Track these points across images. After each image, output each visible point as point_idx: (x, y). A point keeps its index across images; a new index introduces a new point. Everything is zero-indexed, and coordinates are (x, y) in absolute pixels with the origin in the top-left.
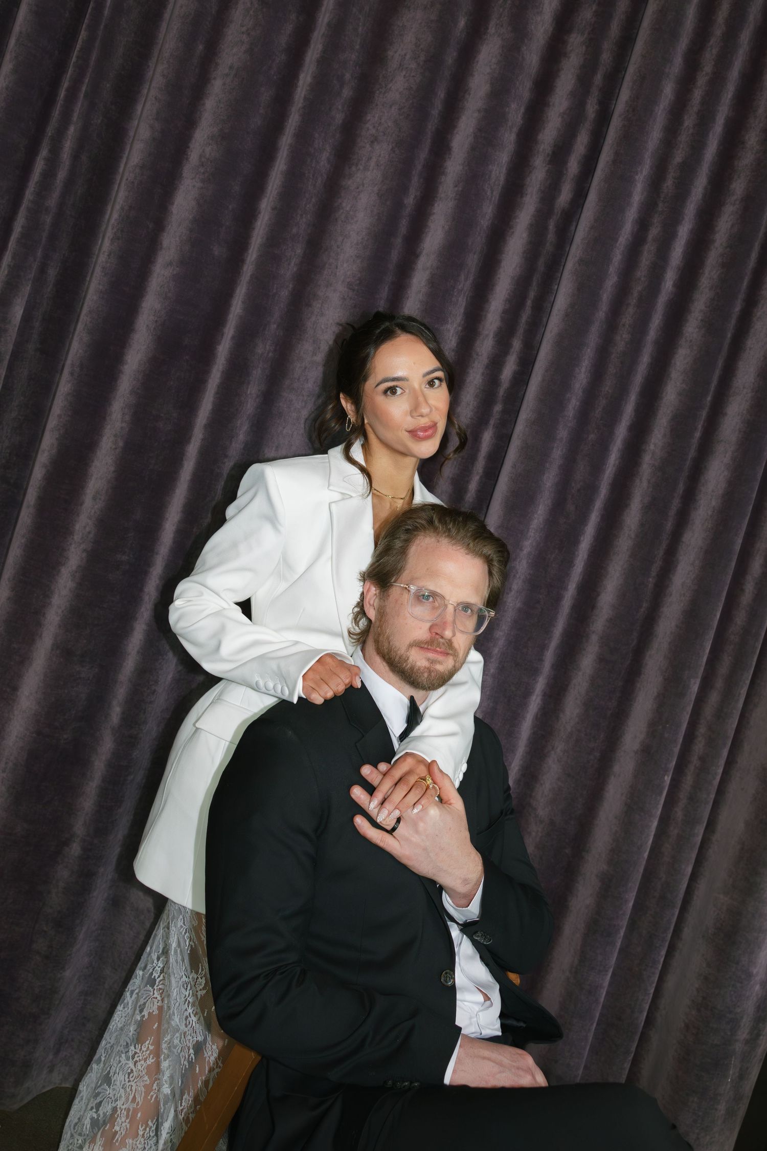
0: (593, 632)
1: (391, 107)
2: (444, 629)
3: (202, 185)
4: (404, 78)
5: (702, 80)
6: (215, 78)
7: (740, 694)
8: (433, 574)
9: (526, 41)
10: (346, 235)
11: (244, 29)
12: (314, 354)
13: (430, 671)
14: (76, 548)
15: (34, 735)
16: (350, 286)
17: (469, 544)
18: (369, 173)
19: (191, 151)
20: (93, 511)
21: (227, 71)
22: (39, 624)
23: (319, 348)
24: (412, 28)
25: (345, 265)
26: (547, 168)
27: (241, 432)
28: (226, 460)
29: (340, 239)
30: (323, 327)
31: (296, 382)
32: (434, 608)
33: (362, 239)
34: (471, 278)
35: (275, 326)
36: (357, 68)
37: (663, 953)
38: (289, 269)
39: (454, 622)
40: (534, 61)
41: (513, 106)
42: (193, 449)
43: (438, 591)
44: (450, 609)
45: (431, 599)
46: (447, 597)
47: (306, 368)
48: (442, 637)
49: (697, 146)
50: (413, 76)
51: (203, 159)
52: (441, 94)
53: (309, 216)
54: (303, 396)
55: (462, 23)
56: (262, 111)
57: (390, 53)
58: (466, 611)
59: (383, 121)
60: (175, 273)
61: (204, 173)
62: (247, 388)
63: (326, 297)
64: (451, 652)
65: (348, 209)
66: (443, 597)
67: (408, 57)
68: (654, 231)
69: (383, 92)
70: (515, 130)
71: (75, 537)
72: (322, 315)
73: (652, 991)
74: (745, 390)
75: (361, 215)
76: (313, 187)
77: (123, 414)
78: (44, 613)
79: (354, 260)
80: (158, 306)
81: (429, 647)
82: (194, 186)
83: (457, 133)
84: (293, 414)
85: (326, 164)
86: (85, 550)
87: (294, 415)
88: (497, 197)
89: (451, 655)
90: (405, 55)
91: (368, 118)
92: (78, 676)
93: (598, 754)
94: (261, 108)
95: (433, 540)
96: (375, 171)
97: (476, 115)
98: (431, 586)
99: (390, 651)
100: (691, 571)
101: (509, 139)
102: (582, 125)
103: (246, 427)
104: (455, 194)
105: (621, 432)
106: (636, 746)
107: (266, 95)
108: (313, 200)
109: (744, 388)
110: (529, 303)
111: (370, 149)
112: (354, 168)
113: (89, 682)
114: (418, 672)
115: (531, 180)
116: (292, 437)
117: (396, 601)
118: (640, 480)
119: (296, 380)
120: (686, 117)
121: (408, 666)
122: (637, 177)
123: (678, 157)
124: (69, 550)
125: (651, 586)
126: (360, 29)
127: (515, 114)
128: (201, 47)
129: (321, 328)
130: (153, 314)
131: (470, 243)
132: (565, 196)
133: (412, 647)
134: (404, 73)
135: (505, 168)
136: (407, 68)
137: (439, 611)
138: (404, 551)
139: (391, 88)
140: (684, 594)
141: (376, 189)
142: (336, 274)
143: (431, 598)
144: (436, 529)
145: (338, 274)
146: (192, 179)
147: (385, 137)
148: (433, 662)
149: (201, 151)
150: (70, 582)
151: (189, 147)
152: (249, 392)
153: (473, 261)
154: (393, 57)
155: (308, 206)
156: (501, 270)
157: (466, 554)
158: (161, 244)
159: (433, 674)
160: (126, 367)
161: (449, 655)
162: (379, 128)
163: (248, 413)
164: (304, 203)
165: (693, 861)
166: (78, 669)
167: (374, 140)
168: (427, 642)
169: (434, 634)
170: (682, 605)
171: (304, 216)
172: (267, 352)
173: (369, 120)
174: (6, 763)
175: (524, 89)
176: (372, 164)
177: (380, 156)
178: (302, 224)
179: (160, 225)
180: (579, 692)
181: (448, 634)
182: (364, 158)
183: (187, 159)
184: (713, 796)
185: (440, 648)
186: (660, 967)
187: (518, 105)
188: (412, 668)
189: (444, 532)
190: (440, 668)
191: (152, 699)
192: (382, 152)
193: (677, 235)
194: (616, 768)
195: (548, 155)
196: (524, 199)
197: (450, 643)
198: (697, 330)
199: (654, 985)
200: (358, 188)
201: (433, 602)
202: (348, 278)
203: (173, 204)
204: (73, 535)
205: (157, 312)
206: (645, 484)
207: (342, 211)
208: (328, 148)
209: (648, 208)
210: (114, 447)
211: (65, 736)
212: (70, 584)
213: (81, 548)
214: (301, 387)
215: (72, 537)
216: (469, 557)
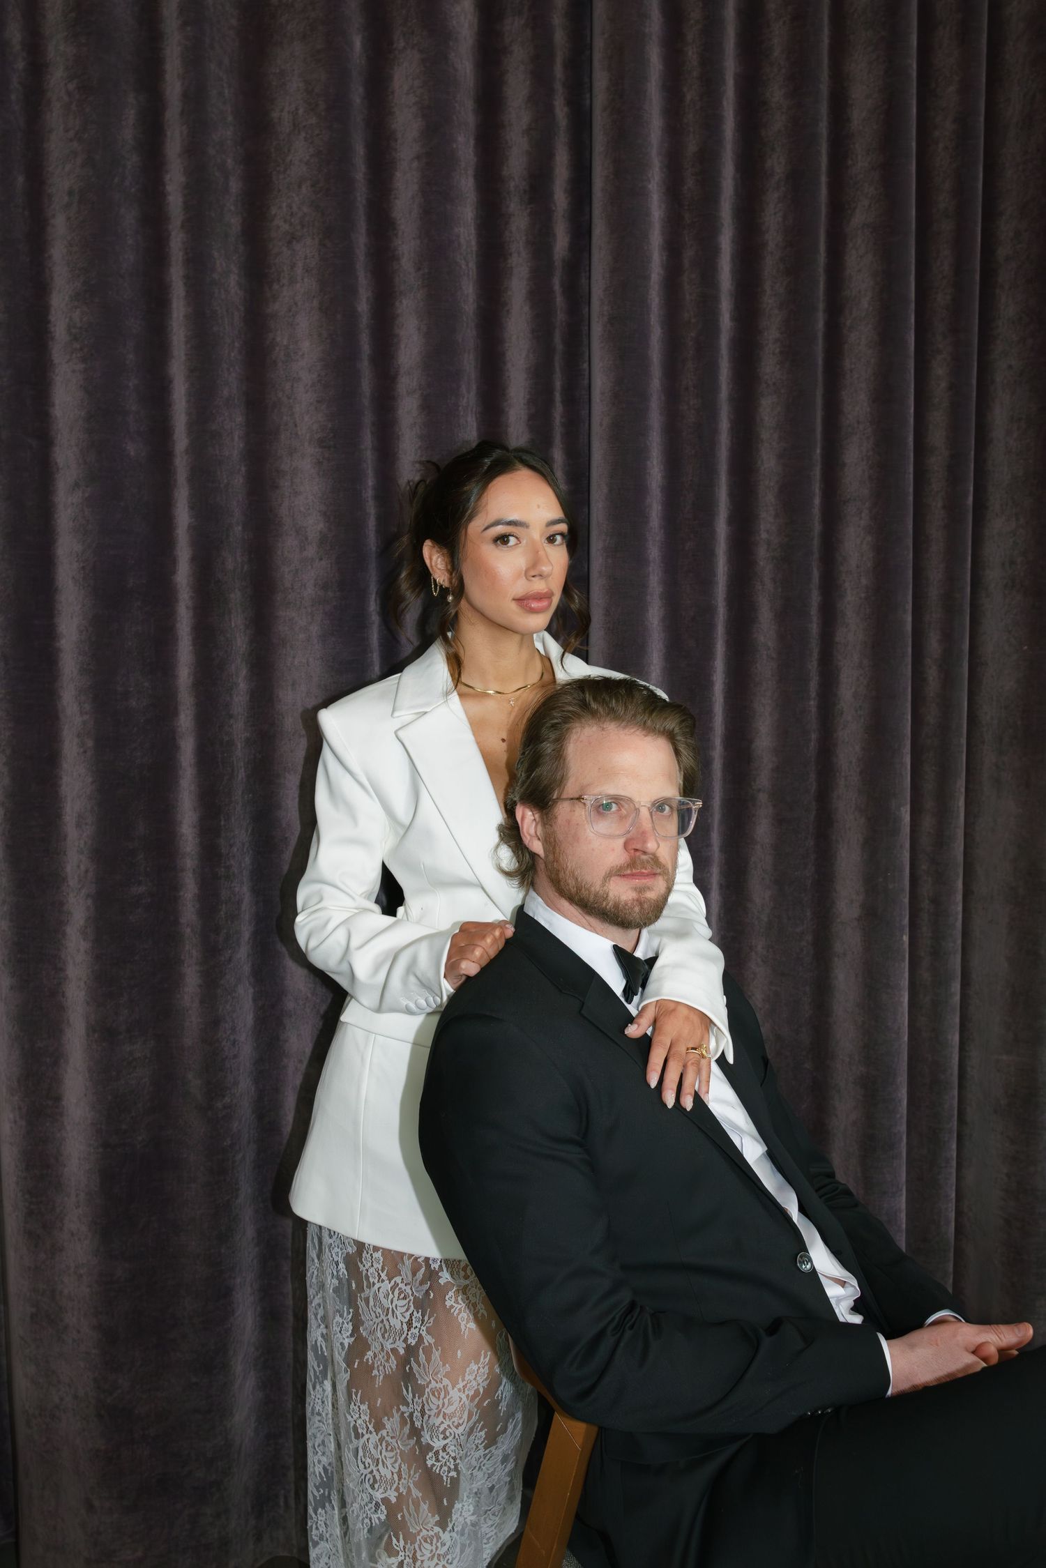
0: (759, 790)
1: (300, 187)
2: (645, 842)
3: (83, 366)
4: (305, 141)
5: (692, 34)
6: (54, 216)
7: (958, 807)
8: (609, 773)
9: (451, 43)
10: (294, 378)
11: (71, 134)
12: (302, 549)
13: (640, 903)
14: (76, 897)
15: (101, 1150)
16: (321, 443)
17: (645, 723)
18: (298, 285)
19: (55, 326)
20: (82, 842)
21: (66, 199)
22: (61, 1008)
23: (307, 539)
24: (294, 70)
25: (306, 418)
26: (528, 211)
27: (240, 679)
28: (232, 721)
29: (288, 386)
30: (302, 509)
31: (290, 593)
32: (622, 818)
33: (319, 375)
34: (474, 387)
35: (240, 528)
36: (238, 147)
37: (954, 1146)
38: (233, 446)
39: (654, 829)
40: (468, 71)
41: (461, 139)
42: (185, 720)
43: (622, 793)
44: (644, 812)
45: (614, 807)
46: (636, 798)
47: (297, 571)
48: (645, 853)
49: (711, 123)
50: (318, 135)
51: (74, 331)
52: (360, 149)
53: (237, 368)
54: (306, 608)
55: (358, 43)
56: (130, 242)
57: (275, 115)
58: (662, 810)
59: (295, 209)
60: (87, 495)
61: (81, 349)
62: (230, 620)
63: (294, 469)
64: (659, 871)
65: (285, 343)
66: (630, 800)
67: (301, 111)
68: (689, 254)
69: (282, 169)
70: (471, 172)
71: (71, 883)
72: (296, 493)
73: (953, 1195)
74: (861, 427)
75: (306, 345)
76: (230, 329)
77: (80, 703)
78: (63, 992)
79: (316, 408)
80: (78, 547)
81: (634, 871)
82: (74, 371)
83: (395, 198)
84: (300, 636)
85: (239, 292)
86: (88, 896)
87: (302, 636)
88: (475, 270)
89: (660, 874)
90: (297, 109)
91: (273, 213)
92: (131, 1058)
93: (809, 938)
94: (129, 237)
95: (595, 728)
96: (306, 280)
97: (415, 164)
98: (611, 790)
99: (579, 889)
100: (861, 675)
101: (466, 184)
102: (556, 138)
103: (244, 672)
104: (421, 280)
105: (722, 528)
106: (855, 912)
107: (129, 217)
108: (237, 344)
109: (858, 422)
110: (558, 397)
111: (289, 252)
112: (276, 286)
113: (147, 1060)
114: (625, 909)
115: (511, 232)
116: (308, 665)
117: (569, 822)
118: (761, 582)
119: (290, 590)
120: (685, 89)
121: (610, 904)
122: (650, 186)
123: (692, 146)
124: (68, 901)
125: (814, 710)
126: (226, 91)
127: (465, 147)
128: (21, 179)
129: (300, 512)
130: (76, 559)
131: (460, 340)
132: (561, 242)
133: (611, 877)
134: (303, 134)
135: (472, 228)
136: (305, 127)
137: (630, 820)
138: (559, 755)
139: (291, 161)
140: (860, 707)
141: (316, 303)
142: (297, 434)
143: (614, 805)
144: (594, 714)
145: (300, 433)
146: (67, 362)
147: (305, 230)
148: (640, 890)
149: (67, 320)
150: (82, 943)
151: (49, 322)
152: (233, 625)
153: (469, 363)
154: (280, 119)
155: (233, 354)
156: (509, 365)
157: (646, 736)
158: (56, 463)
159: (646, 906)
160: (63, 642)
161: (657, 876)
162: (293, 220)
163: (241, 652)
164: (227, 352)
165: (958, 1027)
166: (128, 1049)
167: (292, 239)
168: (628, 865)
169: (632, 851)
170: (862, 720)
171: (231, 369)
172: (240, 565)
173: (275, 215)
174: (77, 1196)
175: (466, 112)
176: (299, 270)
177: (306, 258)
178: (231, 381)
179: (45, 439)
180: (763, 870)
181: (651, 846)
182: (285, 269)
183: (53, 338)
184: (959, 942)
185: (646, 869)
186: (954, 1163)
187: (465, 137)
188: (616, 906)
189: (608, 714)
190: (651, 895)
191: (236, 1053)
192: (308, 252)
193: (721, 249)
194: (838, 947)
195: (525, 191)
196: (510, 261)
197: (655, 860)
198: (778, 367)
199: (954, 1188)
200: (290, 311)
201: (618, 810)
202: (316, 433)
203: (53, 405)
204: (67, 882)
205: (80, 555)
206: (769, 585)
207: (277, 348)
208: (235, 270)
209: (674, 224)
210: (82, 750)
211: (140, 1138)
212: (84, 945)
213: (82, 895)
214: (299, 596)
215: (66, 884)
216: (649, 739)
